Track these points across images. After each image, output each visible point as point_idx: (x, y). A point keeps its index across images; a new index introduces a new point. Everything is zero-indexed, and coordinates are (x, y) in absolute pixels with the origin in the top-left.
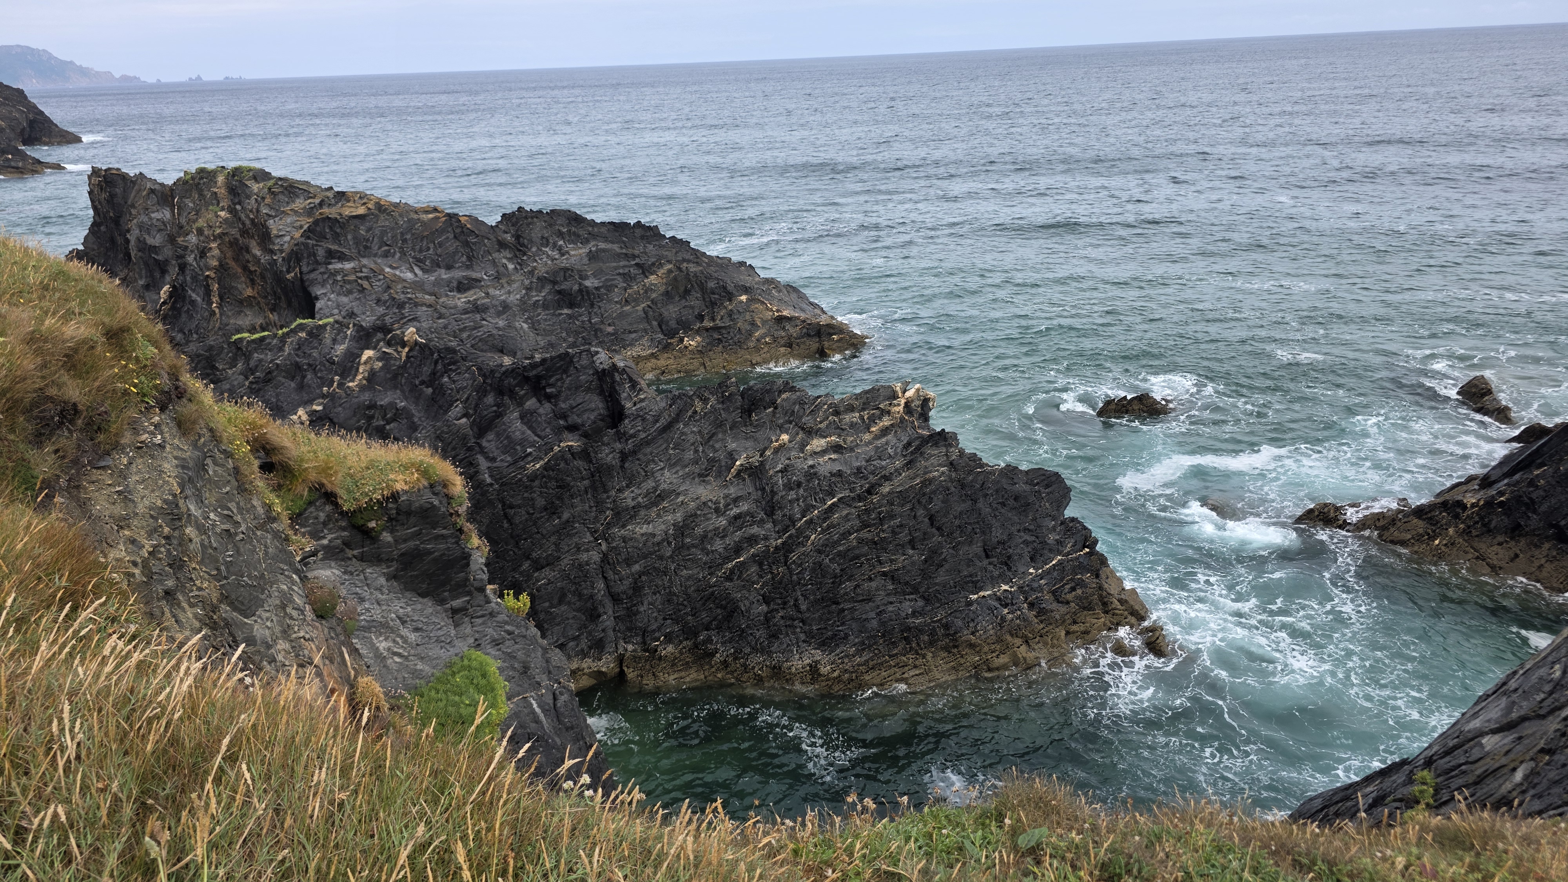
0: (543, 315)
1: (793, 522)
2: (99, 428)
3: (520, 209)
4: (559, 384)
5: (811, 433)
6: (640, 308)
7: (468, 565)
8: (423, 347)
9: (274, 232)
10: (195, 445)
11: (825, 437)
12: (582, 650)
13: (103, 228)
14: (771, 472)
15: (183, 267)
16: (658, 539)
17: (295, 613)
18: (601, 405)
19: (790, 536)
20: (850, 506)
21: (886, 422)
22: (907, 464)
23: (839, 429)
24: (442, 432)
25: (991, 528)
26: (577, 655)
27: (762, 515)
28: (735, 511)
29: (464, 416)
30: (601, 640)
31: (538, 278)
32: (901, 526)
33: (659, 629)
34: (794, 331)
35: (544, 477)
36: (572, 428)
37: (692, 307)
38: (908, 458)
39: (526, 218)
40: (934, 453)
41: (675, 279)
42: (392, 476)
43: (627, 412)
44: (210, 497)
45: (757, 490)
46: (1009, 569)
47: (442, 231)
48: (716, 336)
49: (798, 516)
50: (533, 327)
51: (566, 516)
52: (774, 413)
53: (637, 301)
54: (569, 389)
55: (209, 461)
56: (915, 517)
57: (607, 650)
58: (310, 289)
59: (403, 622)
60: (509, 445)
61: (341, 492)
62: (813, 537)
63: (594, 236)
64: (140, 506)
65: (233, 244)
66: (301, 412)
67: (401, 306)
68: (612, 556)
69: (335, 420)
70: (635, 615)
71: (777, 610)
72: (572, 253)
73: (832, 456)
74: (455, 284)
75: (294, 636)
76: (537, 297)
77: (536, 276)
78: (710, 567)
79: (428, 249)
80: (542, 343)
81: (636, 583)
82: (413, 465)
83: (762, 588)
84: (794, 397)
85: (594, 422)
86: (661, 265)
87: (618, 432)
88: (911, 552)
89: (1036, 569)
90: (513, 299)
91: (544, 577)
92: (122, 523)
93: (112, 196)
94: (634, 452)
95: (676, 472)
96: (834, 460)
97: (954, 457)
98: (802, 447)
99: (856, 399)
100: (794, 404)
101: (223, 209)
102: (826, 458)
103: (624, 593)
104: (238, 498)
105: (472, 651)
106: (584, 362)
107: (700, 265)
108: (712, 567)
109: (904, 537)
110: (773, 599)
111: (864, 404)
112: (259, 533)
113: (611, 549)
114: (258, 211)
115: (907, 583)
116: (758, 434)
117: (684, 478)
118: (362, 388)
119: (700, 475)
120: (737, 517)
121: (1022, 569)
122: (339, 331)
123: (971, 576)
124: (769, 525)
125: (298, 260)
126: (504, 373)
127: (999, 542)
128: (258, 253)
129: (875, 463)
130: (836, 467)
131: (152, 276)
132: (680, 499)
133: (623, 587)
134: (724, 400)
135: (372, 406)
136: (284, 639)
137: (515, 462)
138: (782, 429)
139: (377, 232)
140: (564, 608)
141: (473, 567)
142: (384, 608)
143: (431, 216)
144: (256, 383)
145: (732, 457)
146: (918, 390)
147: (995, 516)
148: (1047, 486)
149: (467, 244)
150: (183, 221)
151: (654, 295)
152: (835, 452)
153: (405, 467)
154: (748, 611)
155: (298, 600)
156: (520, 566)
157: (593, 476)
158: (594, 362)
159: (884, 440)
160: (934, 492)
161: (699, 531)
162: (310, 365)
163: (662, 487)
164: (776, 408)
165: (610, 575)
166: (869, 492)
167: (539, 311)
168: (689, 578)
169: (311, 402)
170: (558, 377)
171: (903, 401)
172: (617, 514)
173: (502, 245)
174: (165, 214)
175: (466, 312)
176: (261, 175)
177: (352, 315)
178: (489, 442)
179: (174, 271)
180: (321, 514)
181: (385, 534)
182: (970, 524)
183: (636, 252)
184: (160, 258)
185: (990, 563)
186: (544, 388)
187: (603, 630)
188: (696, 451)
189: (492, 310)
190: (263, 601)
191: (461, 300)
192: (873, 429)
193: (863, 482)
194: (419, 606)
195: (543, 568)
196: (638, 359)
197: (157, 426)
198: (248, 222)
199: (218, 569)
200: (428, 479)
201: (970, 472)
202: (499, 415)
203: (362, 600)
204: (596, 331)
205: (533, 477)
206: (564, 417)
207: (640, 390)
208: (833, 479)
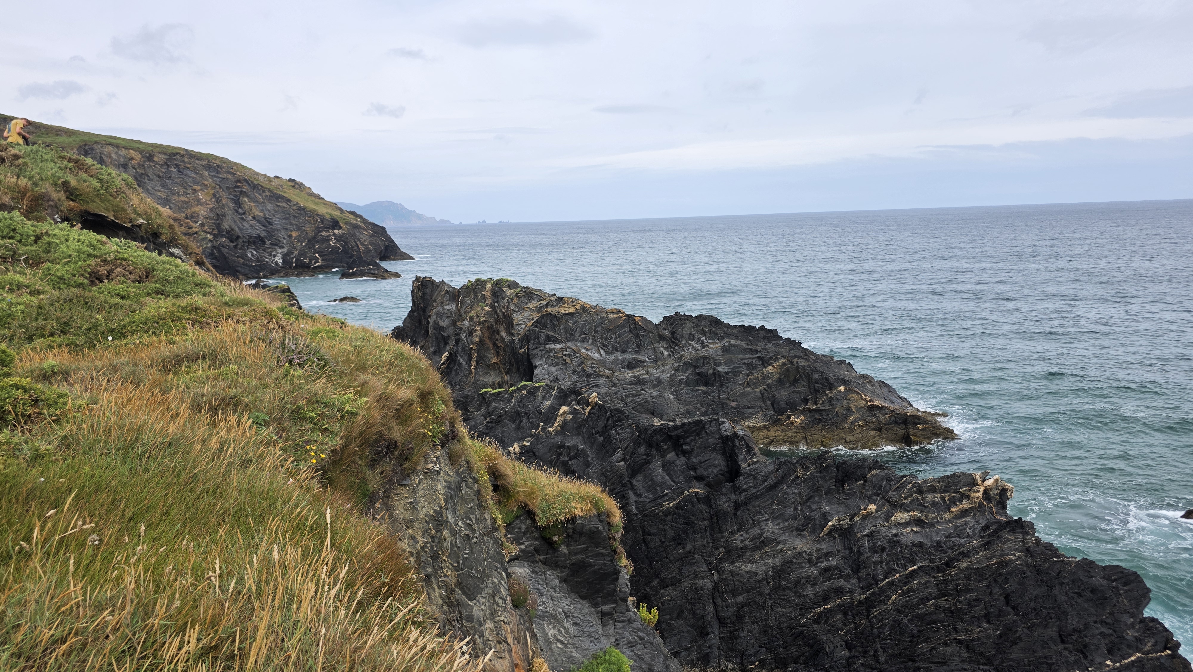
0: (685, 390)
1: (877, 582)
2: (406, 458)
3: (677, 313)
4: (693, 443)
5: (896, 506)
6: (758, 390)
7: (617, 579)
8: (600, 408)
9: (516, 322)
10: (457, 473)
11: (909, 511)
12: (692, 660)
13: (415, 314)
14: (859, 535)
15: (457, 341)
16: (760, 577)
17: (500, 602)
18: (722, 463)
19: (873, 593)
20: (929, 575)
21: (965, 505)
22: (985, 545)
23: (922, 506)
24: (607, 470)
25: (1067, 615)
26: (687, 664)
27: (848, 571)
28: (825, 564)
29: (623, 460)
30: (707, 654)
31: (684, 363)
32: (977, 600)
33: (755, 654)
34: (884, 419)
35: (675, 514)
36: (700, 478)
37: (799, 393)
38: (986, 540)
39: (680, 320)
40: (1012, 539)
41: (787, 370)
42: (573, 504)
43: (743, 471)
44: (461, 510)
45: (845, 548)
46: (1086, 657)
47: (622, 326)
48: (817, 417)
49: (881, 577)
50: (677, 398)
51: (689, 547)
52: (864, 485)
53: (756, 385)
54: (700, 448)
55: (464, 484)
56: (991, 593)
57: (712, 664)
58: (532, 360)
59: (567, 617)
60: (652, 485)
61: (538, 512)
62: (894, 597)
63: (728, 335)
64: (421, 513)
65: (490, 328)
66: (516, 445)
67: (589, 376)
68: (721, 586)
69: (537, 454)
70: (736, 638)
71: (858, 657)
72: (711, 346)
73: (914, 529)
74: (626, 363)
75: (497, 618)
76: (682, 376)
77: (683, 361)
78: (801, 609)
79: (612, 338)
80: (682, 410)
81: (738, 611)
82: (588, 497)
83: (846, 634)
84: (882, 474)
85: (717, 476)
86: (777, 359)
87: (734, 486)
88: (986, 625)
89: (1114, 662)
90: (666, 376)
91: (668, 594)
92: (409, 524)
93: (424, 294)
94: (746, 504)
95: (778, 524)
96: (916, 532)
97: (1030, 544)
98: (888, 517)
99: (939, 482)
100: (882, 480)
101: (487, 306)
102: (909, 529)
103: (729, 618)
104: (477, 512)
105: (613, 649)
106: (713, 429)
107: (808, 361)
108: (804, 609)
109: (979, 610)
110: (855, 647)
111: (945, 487)
112: (486, 538)
113: (721, 580)
114: (508, 307)
115: (981, 654)
116: (848, 501)
117: (784, 530)
118: (557, 432)
119: (797, 529)
120: (827, 569)
121: (1098, 660)
122: (548, 392)
123: (1046, 657)
124: (855, 581)
125: (528, 341)
126: (654, 431)
127: (1074, 630)
128: (504, 334)
129: (954, 539)
130: (918, 539)
131: (439, 346)
132: (780, 547)
133: (728, 613)
134: (821, 470)
135: (562, 446)
136: (491, 620)
137: (655, 500)
138: (871, 500)
139: (580, 325)
140: (681, 622)
141: (621, 581)
142: (555, 603)
143: (616, 316)
144: (491, 422)
145: (825, 518)
146: (997, 481)
147: (1072, 605)
148: (1125, 584)
149: (637, 336)
150: (463, 311)
151: (769, 381)
152: (917, 525)
153: (583, 499)
154: (832, 653)
155: (504, 592)
156: (651, 582)
157: (712, 518)
158: (720, 429)
159: (963, 520)
160: (1010, 574)
161: (793, 576)
162: (526, 413)
163: (765, 535)
164: (866, 481)
165: (719, 601)
166: (948, 565)
167: (682, 386)
168: (783, 615)
169: (523, 439)
170: (693, 438)
171: (982, 489)
172: (728, 552)
173: (662, 338)
174: (453, 307)
175: (631, 383)
176: (513, 285)
177: (556, 380)
178: (638, 482)
179: (452, 343)
180: (523, 526)
181: (563, 547)
182: (1045, 608)
183: (759, 348)
184: (445, 334)
185: (1065, 649)
186: (682, 445)
187: (710, 647)
188: (796, 509)
189: (649, 384)
190: (482, 589)
191: (629, 375)
192: (953, 510)
193: (942, 555)
194: (579, 606)
195: (668, 586)
196: (753, 429)
197: (438, 458)
198: (501, 314)
199: (458, 563)
200: (598, 509)
201: (1046, 560)
202: (647, 462)
203: (541, 594)
204: (723, 404)
205: (667, 513)
206: (694, 469)
207: (754, 454)
208: (915, 549)
